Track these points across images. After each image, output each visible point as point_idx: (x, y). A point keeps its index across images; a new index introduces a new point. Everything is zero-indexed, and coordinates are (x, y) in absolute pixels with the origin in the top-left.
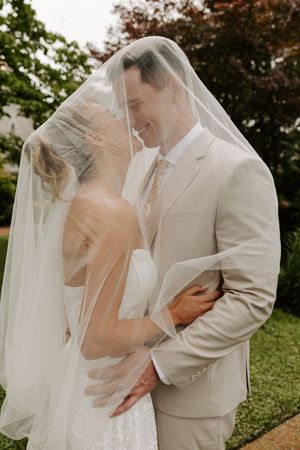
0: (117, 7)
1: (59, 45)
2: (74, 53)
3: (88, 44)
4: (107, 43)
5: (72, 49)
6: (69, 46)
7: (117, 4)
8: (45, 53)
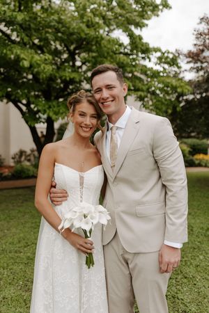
0: (202, 19)
1: (159, 54)
2: (167, 57)
3: (176, 50)
4: (195, 45)
5: (166, 55)
6: (164, 54)
7: (202, 17)
8: (150, 61)
